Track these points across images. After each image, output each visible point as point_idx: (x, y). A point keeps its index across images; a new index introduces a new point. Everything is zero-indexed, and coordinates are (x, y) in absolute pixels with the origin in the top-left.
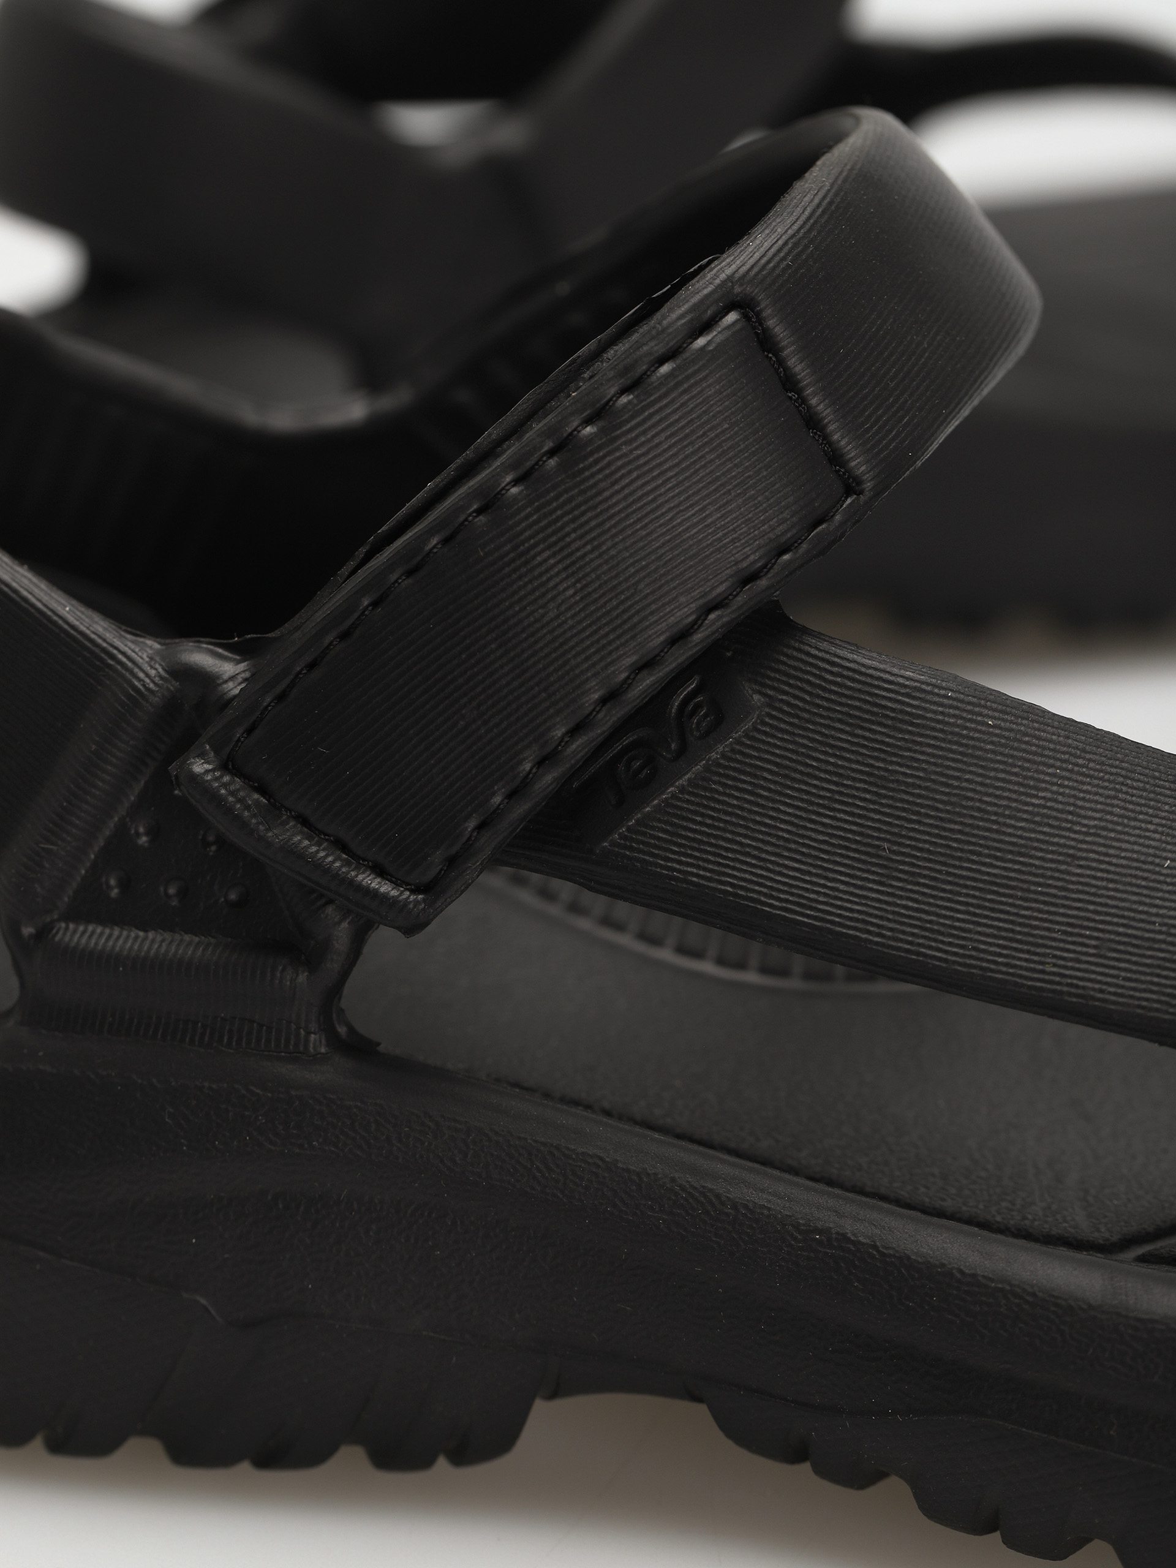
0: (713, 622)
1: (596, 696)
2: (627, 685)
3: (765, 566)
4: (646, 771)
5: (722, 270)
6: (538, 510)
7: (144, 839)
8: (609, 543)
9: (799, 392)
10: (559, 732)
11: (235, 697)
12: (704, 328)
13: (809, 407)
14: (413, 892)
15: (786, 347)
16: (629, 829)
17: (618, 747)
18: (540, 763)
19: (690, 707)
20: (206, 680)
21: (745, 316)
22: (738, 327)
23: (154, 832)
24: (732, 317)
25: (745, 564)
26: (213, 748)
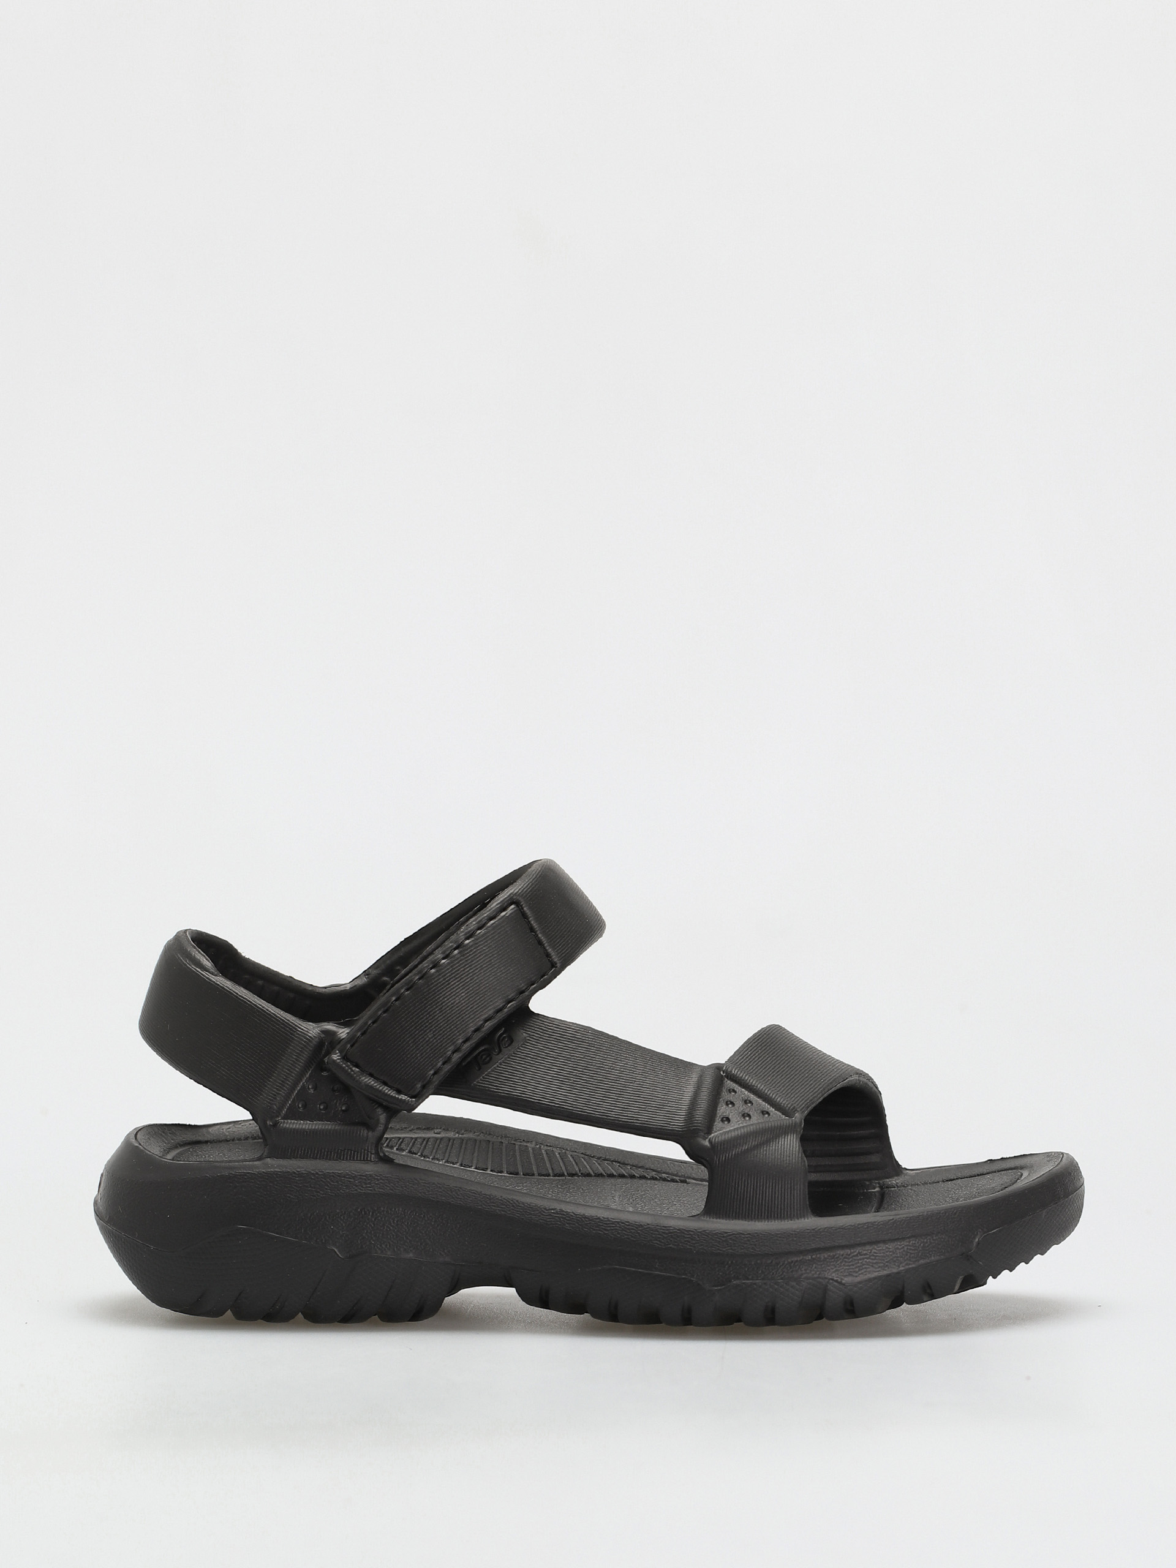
0: (509, 1007)
1: (473, 1029)
2: (482, 1026)
3: (526, 988)
4: (488, 1059)
5: (509, 891)
6: (451, 967)
7: (312, 1091)
8: (476, 978)
9: (535, 932)
10: (460, 1041)
11: (343, 1039)
12: (504, 909)
13: (539, 938)
14: (411, 1098)
15: (530, 917)
16: (483, 1078)
17: (477, 1052)
18: (444, 1064)
19: (502, 1038)
20: (334, 1033)
21: (517, 906)
22: (515, 909)
23: (315, 1088)
24: (513, 906)
25: (510, 997)
26: (339, 1052)
